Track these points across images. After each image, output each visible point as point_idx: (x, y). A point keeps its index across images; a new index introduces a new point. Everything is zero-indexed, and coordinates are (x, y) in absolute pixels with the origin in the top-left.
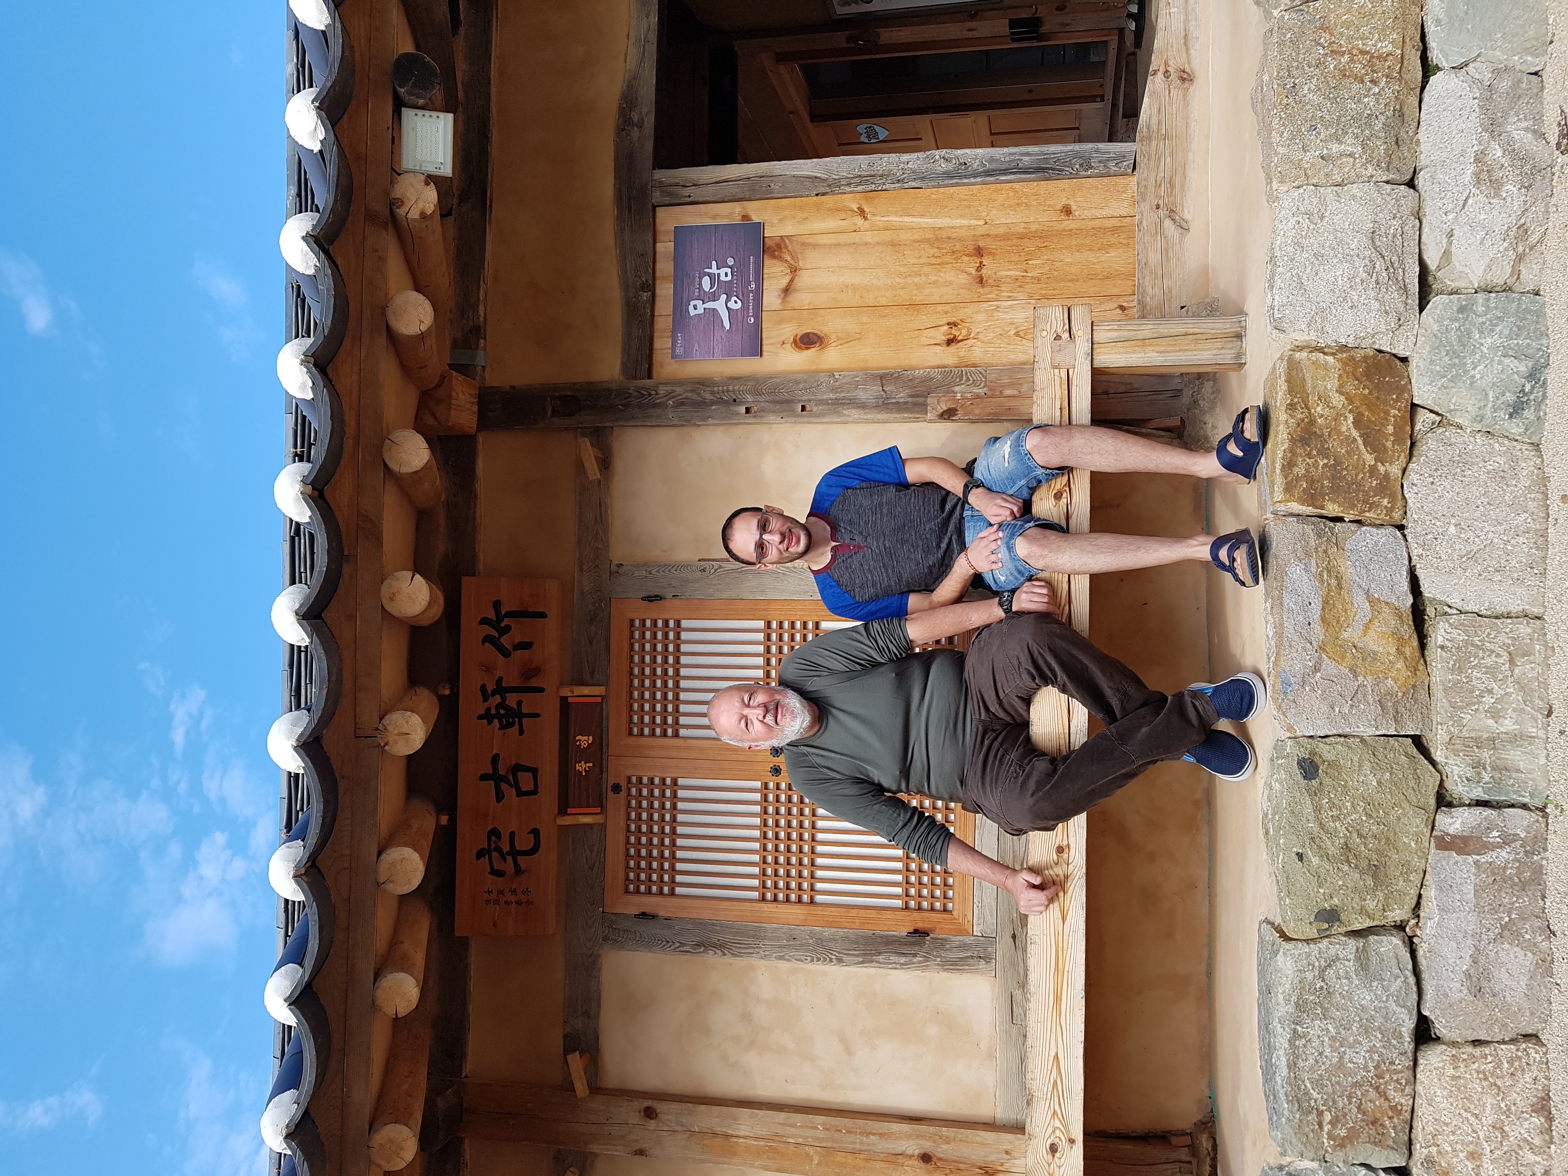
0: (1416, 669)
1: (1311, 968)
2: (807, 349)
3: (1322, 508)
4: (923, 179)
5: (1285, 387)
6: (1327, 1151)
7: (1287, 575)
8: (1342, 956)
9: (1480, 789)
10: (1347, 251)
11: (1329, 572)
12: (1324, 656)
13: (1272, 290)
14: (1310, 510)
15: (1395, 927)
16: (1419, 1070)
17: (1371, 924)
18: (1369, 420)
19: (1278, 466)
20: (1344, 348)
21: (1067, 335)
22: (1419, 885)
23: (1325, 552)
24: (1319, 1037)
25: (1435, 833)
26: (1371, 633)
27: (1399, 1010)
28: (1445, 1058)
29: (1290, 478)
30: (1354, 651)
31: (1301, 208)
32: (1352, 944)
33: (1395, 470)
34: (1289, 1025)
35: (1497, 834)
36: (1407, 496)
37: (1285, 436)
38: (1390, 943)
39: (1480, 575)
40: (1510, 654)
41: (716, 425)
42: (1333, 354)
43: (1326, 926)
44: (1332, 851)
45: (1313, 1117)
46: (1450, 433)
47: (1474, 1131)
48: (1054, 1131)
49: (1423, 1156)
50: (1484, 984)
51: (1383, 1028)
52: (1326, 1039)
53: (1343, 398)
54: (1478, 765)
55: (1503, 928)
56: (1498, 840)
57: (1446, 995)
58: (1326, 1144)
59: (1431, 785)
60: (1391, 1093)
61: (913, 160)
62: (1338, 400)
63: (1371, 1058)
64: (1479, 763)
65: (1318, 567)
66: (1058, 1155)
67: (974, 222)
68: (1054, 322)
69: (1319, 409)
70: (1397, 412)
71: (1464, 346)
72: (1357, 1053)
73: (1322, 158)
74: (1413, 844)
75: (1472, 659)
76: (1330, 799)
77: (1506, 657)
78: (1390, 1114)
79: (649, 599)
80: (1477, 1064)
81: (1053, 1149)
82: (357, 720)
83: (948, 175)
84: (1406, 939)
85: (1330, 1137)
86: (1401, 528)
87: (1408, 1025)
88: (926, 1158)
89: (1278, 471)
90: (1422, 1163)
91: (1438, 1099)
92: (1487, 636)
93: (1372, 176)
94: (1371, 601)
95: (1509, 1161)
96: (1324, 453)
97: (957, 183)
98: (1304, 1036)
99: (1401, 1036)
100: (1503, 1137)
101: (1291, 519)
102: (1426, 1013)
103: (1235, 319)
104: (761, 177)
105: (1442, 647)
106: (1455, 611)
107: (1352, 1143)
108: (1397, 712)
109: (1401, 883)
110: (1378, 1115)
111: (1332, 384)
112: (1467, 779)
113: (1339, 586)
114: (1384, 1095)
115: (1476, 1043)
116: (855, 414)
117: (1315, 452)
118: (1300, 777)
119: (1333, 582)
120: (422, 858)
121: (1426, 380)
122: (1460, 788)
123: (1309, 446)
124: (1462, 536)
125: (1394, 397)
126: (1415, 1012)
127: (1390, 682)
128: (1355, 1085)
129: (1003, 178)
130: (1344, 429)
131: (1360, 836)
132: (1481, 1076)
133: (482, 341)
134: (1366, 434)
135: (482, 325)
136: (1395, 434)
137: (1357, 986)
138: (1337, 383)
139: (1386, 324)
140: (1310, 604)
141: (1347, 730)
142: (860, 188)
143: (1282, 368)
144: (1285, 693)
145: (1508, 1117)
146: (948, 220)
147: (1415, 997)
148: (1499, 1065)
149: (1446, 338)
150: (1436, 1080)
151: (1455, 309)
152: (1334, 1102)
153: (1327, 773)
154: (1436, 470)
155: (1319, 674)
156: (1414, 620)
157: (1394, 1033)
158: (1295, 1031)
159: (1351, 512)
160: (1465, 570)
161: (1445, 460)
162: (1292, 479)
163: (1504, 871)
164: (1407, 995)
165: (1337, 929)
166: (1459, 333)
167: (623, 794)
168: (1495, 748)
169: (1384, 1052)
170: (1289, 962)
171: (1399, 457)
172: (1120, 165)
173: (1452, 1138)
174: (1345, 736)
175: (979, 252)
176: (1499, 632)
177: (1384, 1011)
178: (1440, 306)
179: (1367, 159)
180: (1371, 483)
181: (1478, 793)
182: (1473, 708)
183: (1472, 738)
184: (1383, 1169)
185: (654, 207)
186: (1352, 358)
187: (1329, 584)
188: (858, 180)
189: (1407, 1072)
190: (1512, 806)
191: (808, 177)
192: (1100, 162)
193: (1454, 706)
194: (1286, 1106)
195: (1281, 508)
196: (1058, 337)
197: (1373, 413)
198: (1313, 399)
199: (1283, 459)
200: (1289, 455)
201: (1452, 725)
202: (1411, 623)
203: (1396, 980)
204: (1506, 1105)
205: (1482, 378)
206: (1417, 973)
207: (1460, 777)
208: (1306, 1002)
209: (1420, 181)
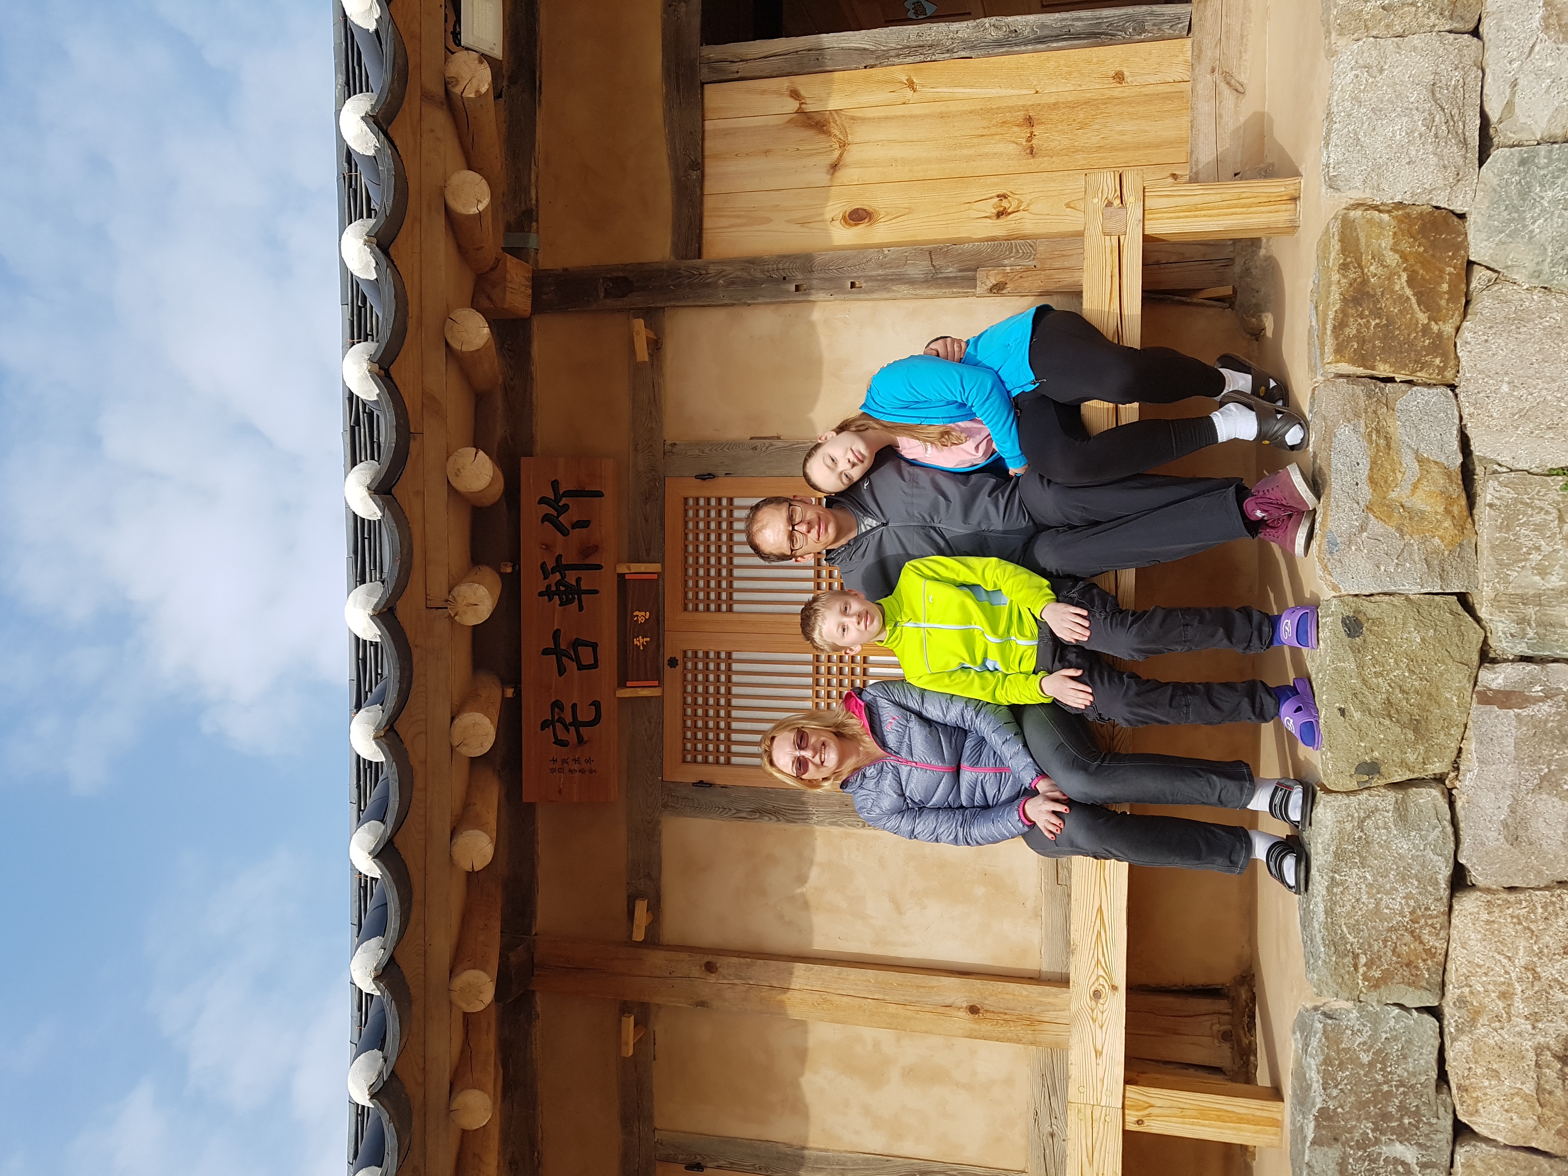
0: (1463, 528)
1: (1350, 819)
2: (856, 225)
3: (1373, 369)
4: (973, 48)
5: (1338, 246)
6: (1361, 992)
7: (1335, 436)
8: (1381, 807)
9: (1524, 645)
10: (1406, 105)
11: (1378, 432)
12: (1370, 515)
13: (1327, 148)
14: (1361, 371)
15: (1435, 779)
16: (1453, 916)
17: (1412, 777)
18: (1423, 278)
19: (1329, 327)
20: (1400, 205)
21: (1118, 201)
22: (1460, 739)
23: (1375, 412)
24: (1356, 884)
25: (1477, 688)
26: (1419, 493)
27: (1436, 858)
28: (1480, 903)
29: (1340, 339)
30: (1401, 510)
31: (1360, 61)
32: (1391, 795)
33: (1448, 328)
34: (1327, 874)
35: (1539, 689)
36: (1460, 354)
37: (1337, 296)
38: (1429, 794)
39: (1532, 433)
40: (1559, 510)
41: (767, 303)
42: (1389, 212)
43: (1366, 778)
44: (1374, 705)
45: (1348, 960)
46: (1506, 290)
47: (1507, 973)
48: (1097, 979)
49: (1456, 996)
50: (1521, 833)
51: (1419, 875)
52: (1364, 886)
53: (1397, 256)
54: (1523, 621)
55: (1542, 779)
56: (1541, 694)
57: (1483, 844)
58: (1361, 985)
59: (1475, 643)
60: (1426, 937)
61: (963, 29)
62: (1392, 259)
63: (1407, 904)
64: (1524, 619)
65: (1367, 427)
66: (1101, 1001)
67: (1024, 92)
68: (1106, 188)
69: (1372, 268)
70: (1452, 270)
71: (1524, 200)
72: (1393, 899)
73: (1383, 8)
74: (1455, 699)
75: (1521, 517)
76: (1373, 657)
77: (1555, 514)
78: (1425, 957)
79: (703, 477)
80: (1511, 910)
81: (1097, 995)
82: (428, 592)
83: (998, 43)
84: (1446, 791)
85: (1365, 978)
86: (1453, 387)
87: (1445, 872)
88: (973, 1010)
89: (1329, 332)
90: (1454, 1003)
91: (1471, 943)
92: (1538, 493)
93: (1434, 26)
94: (1421, 460)
95: (1539, 1000)
96: (1377, 313)
97: (1007, 52)
98: (1342, 883)
99: (1437, 883)
100: (1534, 978)
101: (1341, 380)
102: (1462, 861)
103: (1289, 181)
104: (809, 50)
105: (1491, 505)
106: (1505, 470)
107: (1386, 984)
108: (1443, 570)
109: (1442, 736)
110: (1413, 958)
111: (1386, 242)
112: (1512, 635)
113: (1388, 446)
114: (1418, 939)
115: (1511, 889)
116: (904, 289)
117: (1367, 313)
118: (1344, 634)
119: (1382, 442)
120: (492, 722)
121: (1484, 236)
122: (1504, 644)
123: (1361, 307)
124: (1515, 393)
125: (1450, 254)
126: (1451, 860)
127: (1437, 541)
128: (1390, 930)
129: (1055, 45)
130: (1397, 288)
131: (1403, 691)
132: (1515, 920)
133: (534, 224)
134: (1419, 292)
135: (534, 208)
136: (1449, 292)
137: (1395, 835)
138: (1391, 242)
139: (1445, 179)
140: (1358, 464)
141: (1393, 589)
142: (909, 60)
143: (1335, 229)
144: (1331, 553)
145: (1540, 958)
146: (999, 90)
147: (1452, 845)
148: (1533, 911)
149: (1506, 192)
150: (1470, 925)
151: (1516, 162)
152: (1370, 946)
153: (1371, 631)
154: (1491, 328)
155: (1365, 534)
156: (1463, 480)
157: (1430, 880)
158: (1333, 879)
159: (1403, 372)
160: (1517, 428)
161: (1500, 317)
162: (1343, 340)
163: (1545, 725)
164: (1445, 844)
165: (1378, 781)
166: (1519, 186)
167: (679, 668)
168: (1540, 605)
169: (1420, 898)
170: (1329, 813)
171: (1453, 315)
172: (1175, 27)
173: (1484, 979)
174: (1390, 594)
175: (1029, 121)
176: (1549, 490)
177: (1421, 860)
178: (1501, 160)
179: (1429, 7)
180: (1424, 342)
181: (1522, 649)
182: (1520, 565)
183: (1517, 595)
184: (1416, 1009)
185: (703, 84)
186: (1408, 215)
187: (1377, 445)
188: (906, 51)
189: (1442, 917)
190: (1556, 661)
191: (856, 49)
192: (1154, 25)
193: (1500, 563)
194: (1323, 949)
195: (1333, 369)
196: (1110, 204)
197: (1427, 270)
198: (1366, 258)
199: (1334, 319)
200: (1340, 316)
201: (1498, 582)
202: (1460, 482)
203: (1433, 829)
204: (1539, 948)
205: (1540, 232)
206: (1454, 822)
207: (1504, 633)
208: (1344, 851)
209: (1484, 29)
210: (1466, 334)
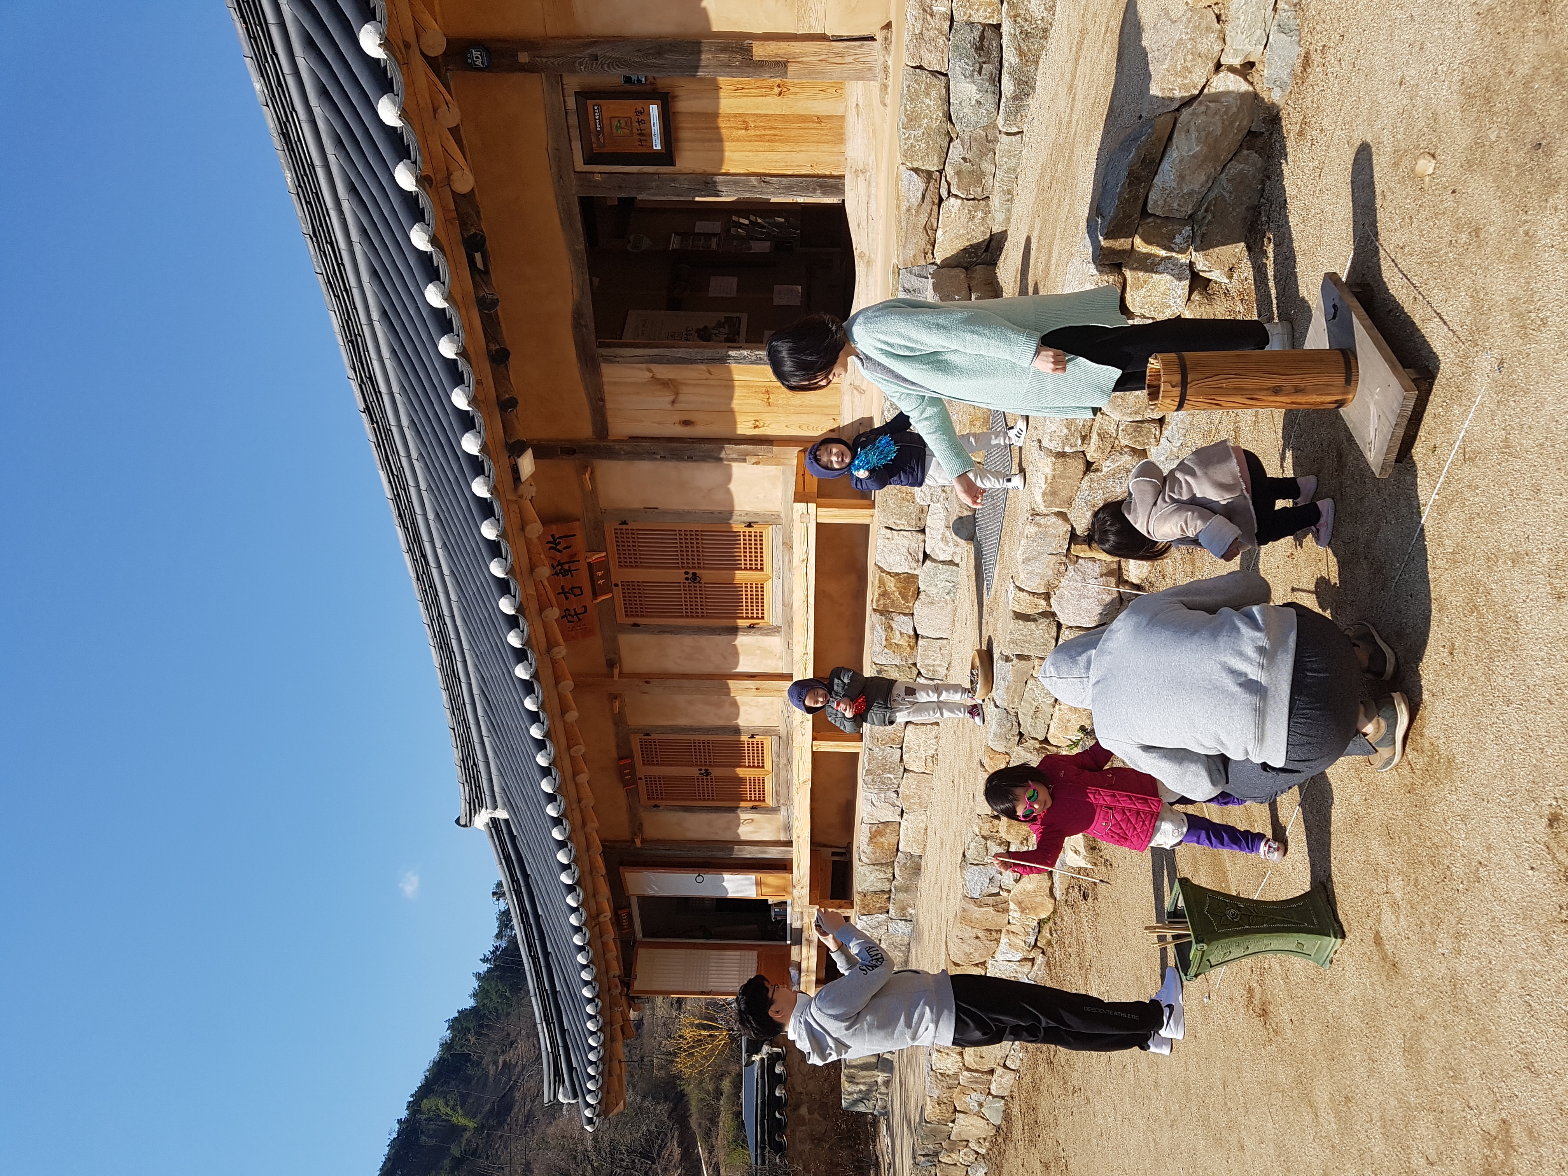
0: (914, 649)
20: (898, 573)
26: (901, 641)
30: (894, 646)
39: (934, 629)
42: (894, 574)
67: (765, 380)
70: (913, 591)
71: (935, 576)
77: (936, 647)
86: (912, 617)
88: (757, 689)
90: (905, 747)
92: (934, 643)
94: (901, 635)
105: (922, 645)
121: (923, 586)
124: (929, 620)
125: (913, 586)
130: (895, 594)
134: (903, 595)
136: (912, 595)
146: (752, 378)
149: (930, 572)
151: (933, 565)
154: (924, 605)
156: (914, 638)
160: (931, 627)
161: (927, 602)
166: (934, 571)
167: (620, 587)
171: (913, 601)
182: (928, 658)
184: (896, 748)
185: (599, 362)
186: (900, 575)
193: (924, 657)
197: (905, 591)
209: (927, 530)
210: (916, 605)
